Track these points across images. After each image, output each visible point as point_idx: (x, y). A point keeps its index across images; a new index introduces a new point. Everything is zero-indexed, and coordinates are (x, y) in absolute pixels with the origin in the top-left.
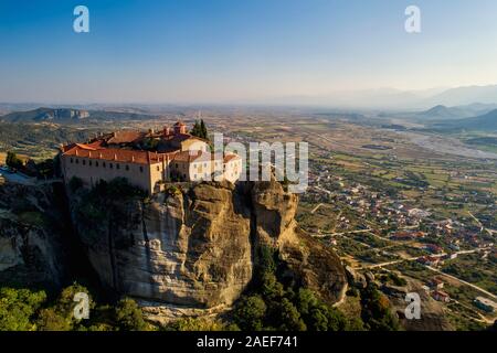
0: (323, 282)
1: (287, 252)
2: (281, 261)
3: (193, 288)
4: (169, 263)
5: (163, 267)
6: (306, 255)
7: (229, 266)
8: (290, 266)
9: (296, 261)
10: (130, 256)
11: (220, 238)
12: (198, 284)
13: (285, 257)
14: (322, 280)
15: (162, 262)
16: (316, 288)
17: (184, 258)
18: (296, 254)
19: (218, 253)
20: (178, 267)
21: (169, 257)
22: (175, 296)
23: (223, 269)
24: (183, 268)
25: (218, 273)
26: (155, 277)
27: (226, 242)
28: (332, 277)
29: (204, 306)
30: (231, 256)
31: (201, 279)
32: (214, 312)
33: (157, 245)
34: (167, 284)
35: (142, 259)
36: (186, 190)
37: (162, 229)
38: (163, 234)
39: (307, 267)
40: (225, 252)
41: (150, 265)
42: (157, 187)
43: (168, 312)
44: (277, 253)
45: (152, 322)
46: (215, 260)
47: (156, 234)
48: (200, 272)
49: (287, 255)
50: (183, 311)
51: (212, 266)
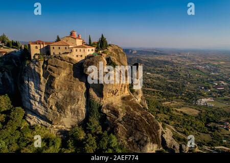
0: (130, 136)
1: (108, 109)
2: (103, 113)
3: (47, 112)
4: (37, 95)
5: (34, 96)
6: (122, 115)
7: (67, 106)
8: (108, 118)
9: (113, 116)
10: (23, 88)
11: (61, 89)
12: (49, 110)
13: (105, 111)
14: (130, 134)
15: (34, 94)
16: (124, 137)
17: (43, 95)
18: (115, 112)
19: (61, 97)
20: (40, 98)
21: (36, 92)
22: (39, 113)
23: (63, 106)
24: (43, 100)
25: (60, 108)
26: (31, 101)
27: (65, 92)
28: (138, 135)
29: (51, 123)
30: (68, 101)
31: (51, 108)
32: (56, 128)
33: (32, 85)
34: (36, 106)
35: (27, 90)
36: (46, 60)
37: (35, 78)
38: (35, 80)
39: (120, 122)
40: (65, 97)
41: (29, 94)
42: (34, 57)
43: (36, 120)
44: (100, 108)
45: (28, 122)
46: (59, 100)
47: (32, 79)
48: (50, 104)
49: (108, 111)
50: (42, 122)
51: (57, 103)
